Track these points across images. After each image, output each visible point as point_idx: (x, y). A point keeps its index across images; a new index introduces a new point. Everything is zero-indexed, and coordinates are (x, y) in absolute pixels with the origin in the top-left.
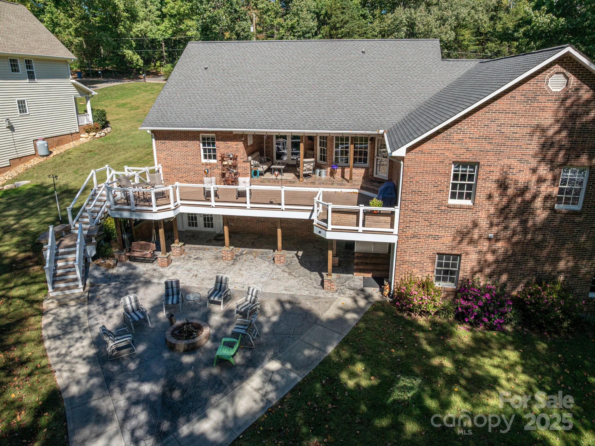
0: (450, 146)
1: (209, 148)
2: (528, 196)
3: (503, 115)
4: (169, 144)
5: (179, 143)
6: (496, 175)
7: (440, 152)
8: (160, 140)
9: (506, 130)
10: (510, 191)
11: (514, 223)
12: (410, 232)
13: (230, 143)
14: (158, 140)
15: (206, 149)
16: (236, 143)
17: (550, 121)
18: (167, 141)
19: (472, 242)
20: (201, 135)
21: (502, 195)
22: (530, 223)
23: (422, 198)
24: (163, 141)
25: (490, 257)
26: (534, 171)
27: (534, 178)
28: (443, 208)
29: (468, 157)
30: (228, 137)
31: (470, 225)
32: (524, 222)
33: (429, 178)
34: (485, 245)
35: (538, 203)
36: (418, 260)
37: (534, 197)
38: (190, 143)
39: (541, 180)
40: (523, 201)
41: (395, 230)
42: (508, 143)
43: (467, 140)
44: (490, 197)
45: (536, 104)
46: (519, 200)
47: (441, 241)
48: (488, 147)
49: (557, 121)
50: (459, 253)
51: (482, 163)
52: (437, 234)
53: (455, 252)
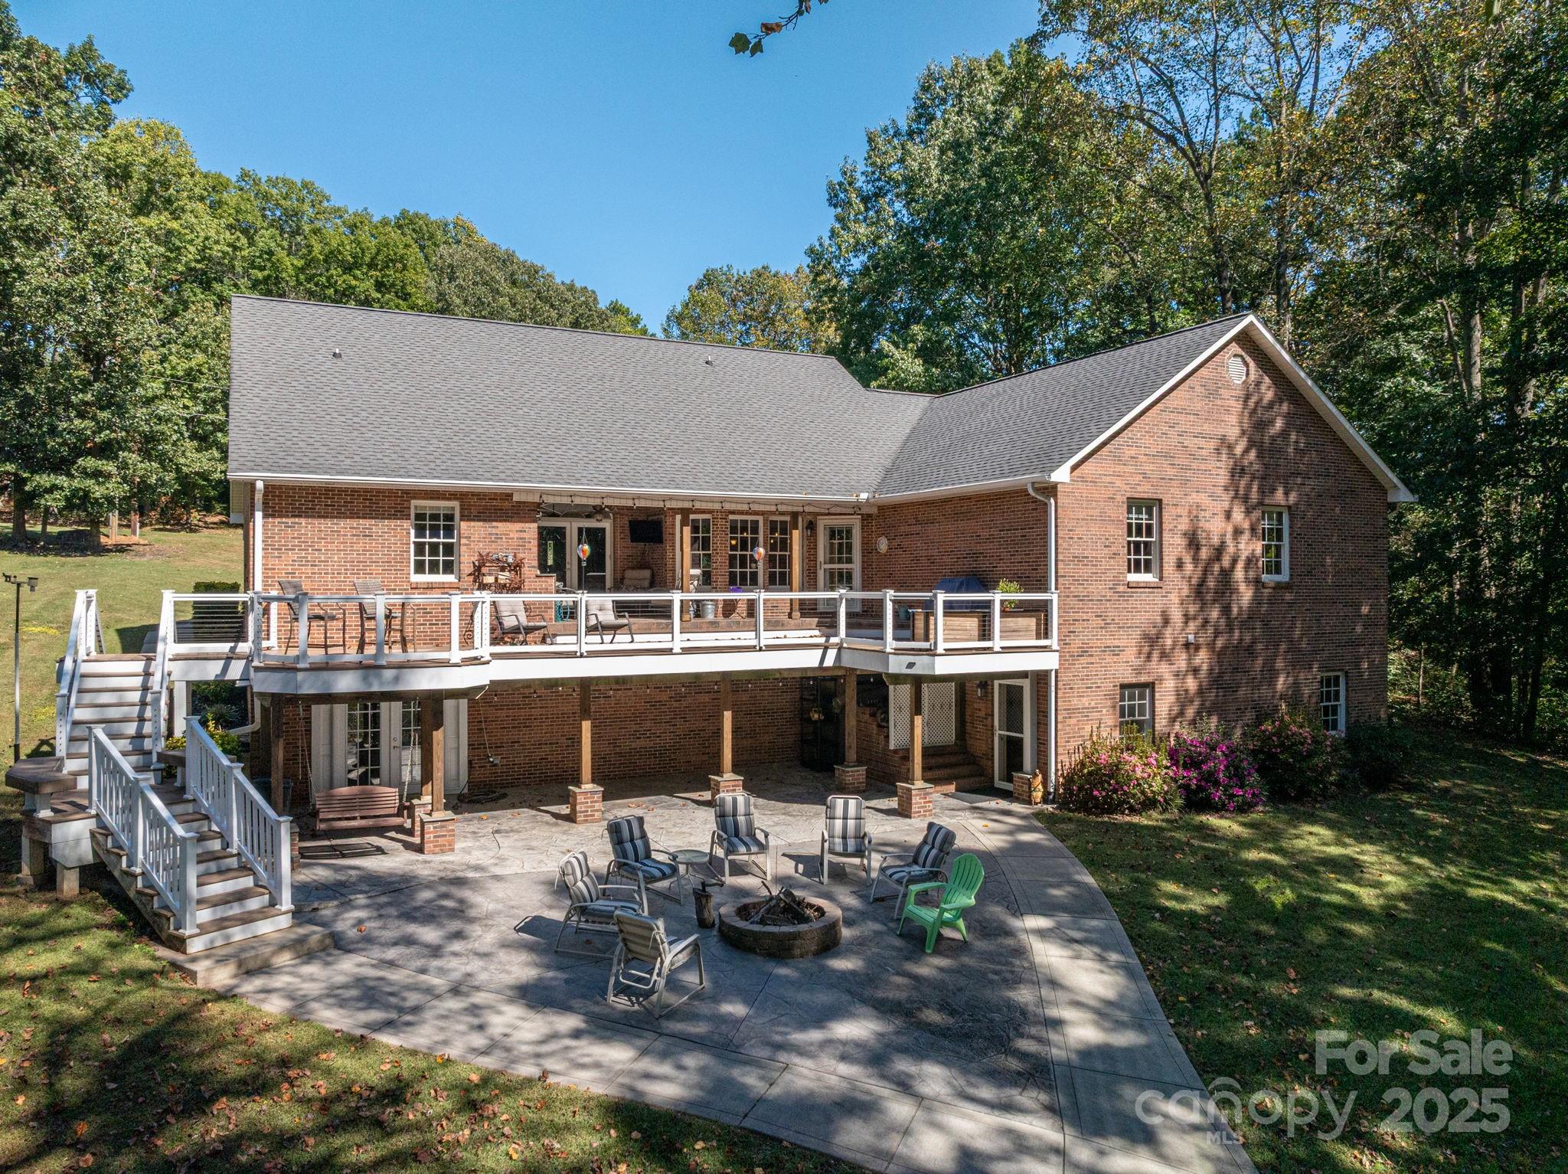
0: (1120, 468)
1: (435, 540)
2: (1226, 562)
3: (1182, 417)
4: (308, 527)
5: (344, 525)
6: (1184, 525)
7: (1108, 479)
8: (281, 517)
9: (1189, 442)
10: (1204, 553)
11: (1215, 614)
12: (1076, 643)
13: (502, 527)
14: (273, 516)
15: (424, 544)
16: (519, 526)
17: (1236, 431)
18: (303, 521)
19: (1164, 656)
20: (414, 502)
21: (1196, 559)
22: (1235, 610)
23: (1090, 570)
24: (290, 521)
25: (1191, 684)
26: (1228, 515)
27: (1230, 529)
28: (1121, 588)
29: (1145, 491)
30: (497, 509)
31: (1159, 619)
32: (1226, 610)
33: (1095, 529)
34: (1181, 661)
35: (1239, 574)
36: (1093, 704)
37: (1234, 561)
38: (380, 527)
39: (1237, 532)
40: (1222, 570)
41: (1053, 642)
42: (1194, 466)
43: (1142, 458)
44: (1180, 565)
45: (1219, 402)
46: (1216, 568)
47: (1123, 657)
48: (1171, 472)
49: (1243, 432)
50: (1150, 679)
51: (1165, 501)
52: (1116, 642)
53: (1143, 679)
